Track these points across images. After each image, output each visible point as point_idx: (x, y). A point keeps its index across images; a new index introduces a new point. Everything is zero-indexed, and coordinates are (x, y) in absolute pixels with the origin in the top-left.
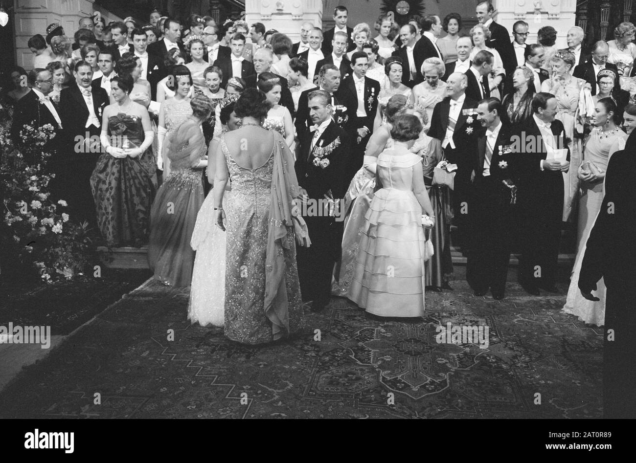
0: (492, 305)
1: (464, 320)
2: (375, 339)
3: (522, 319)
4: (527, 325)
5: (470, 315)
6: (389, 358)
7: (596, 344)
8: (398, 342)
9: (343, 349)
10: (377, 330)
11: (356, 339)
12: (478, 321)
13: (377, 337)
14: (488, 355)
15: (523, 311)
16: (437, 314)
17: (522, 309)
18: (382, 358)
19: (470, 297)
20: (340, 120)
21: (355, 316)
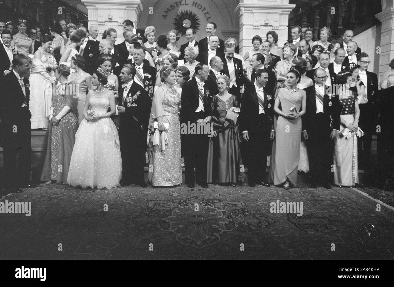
0: (244, 195)
1: (228, 204)
2: (173, 216)
3: (263, 202)
4: (266, 205)
5: (231, 201)
6: (182, 226)
7: (307, 214)
8: (187, 217)
9: (152, 222)
10: (174, 211)
11: (160, 216)
12: (236, 204)
13: (174, 215)
14: (243, 222)
15: (263, 198)
16: (211, 201)
17: (263, 197)
18: (177, 226)
19: (231, 191)
20: (147, 83)
21: (160, 204)
